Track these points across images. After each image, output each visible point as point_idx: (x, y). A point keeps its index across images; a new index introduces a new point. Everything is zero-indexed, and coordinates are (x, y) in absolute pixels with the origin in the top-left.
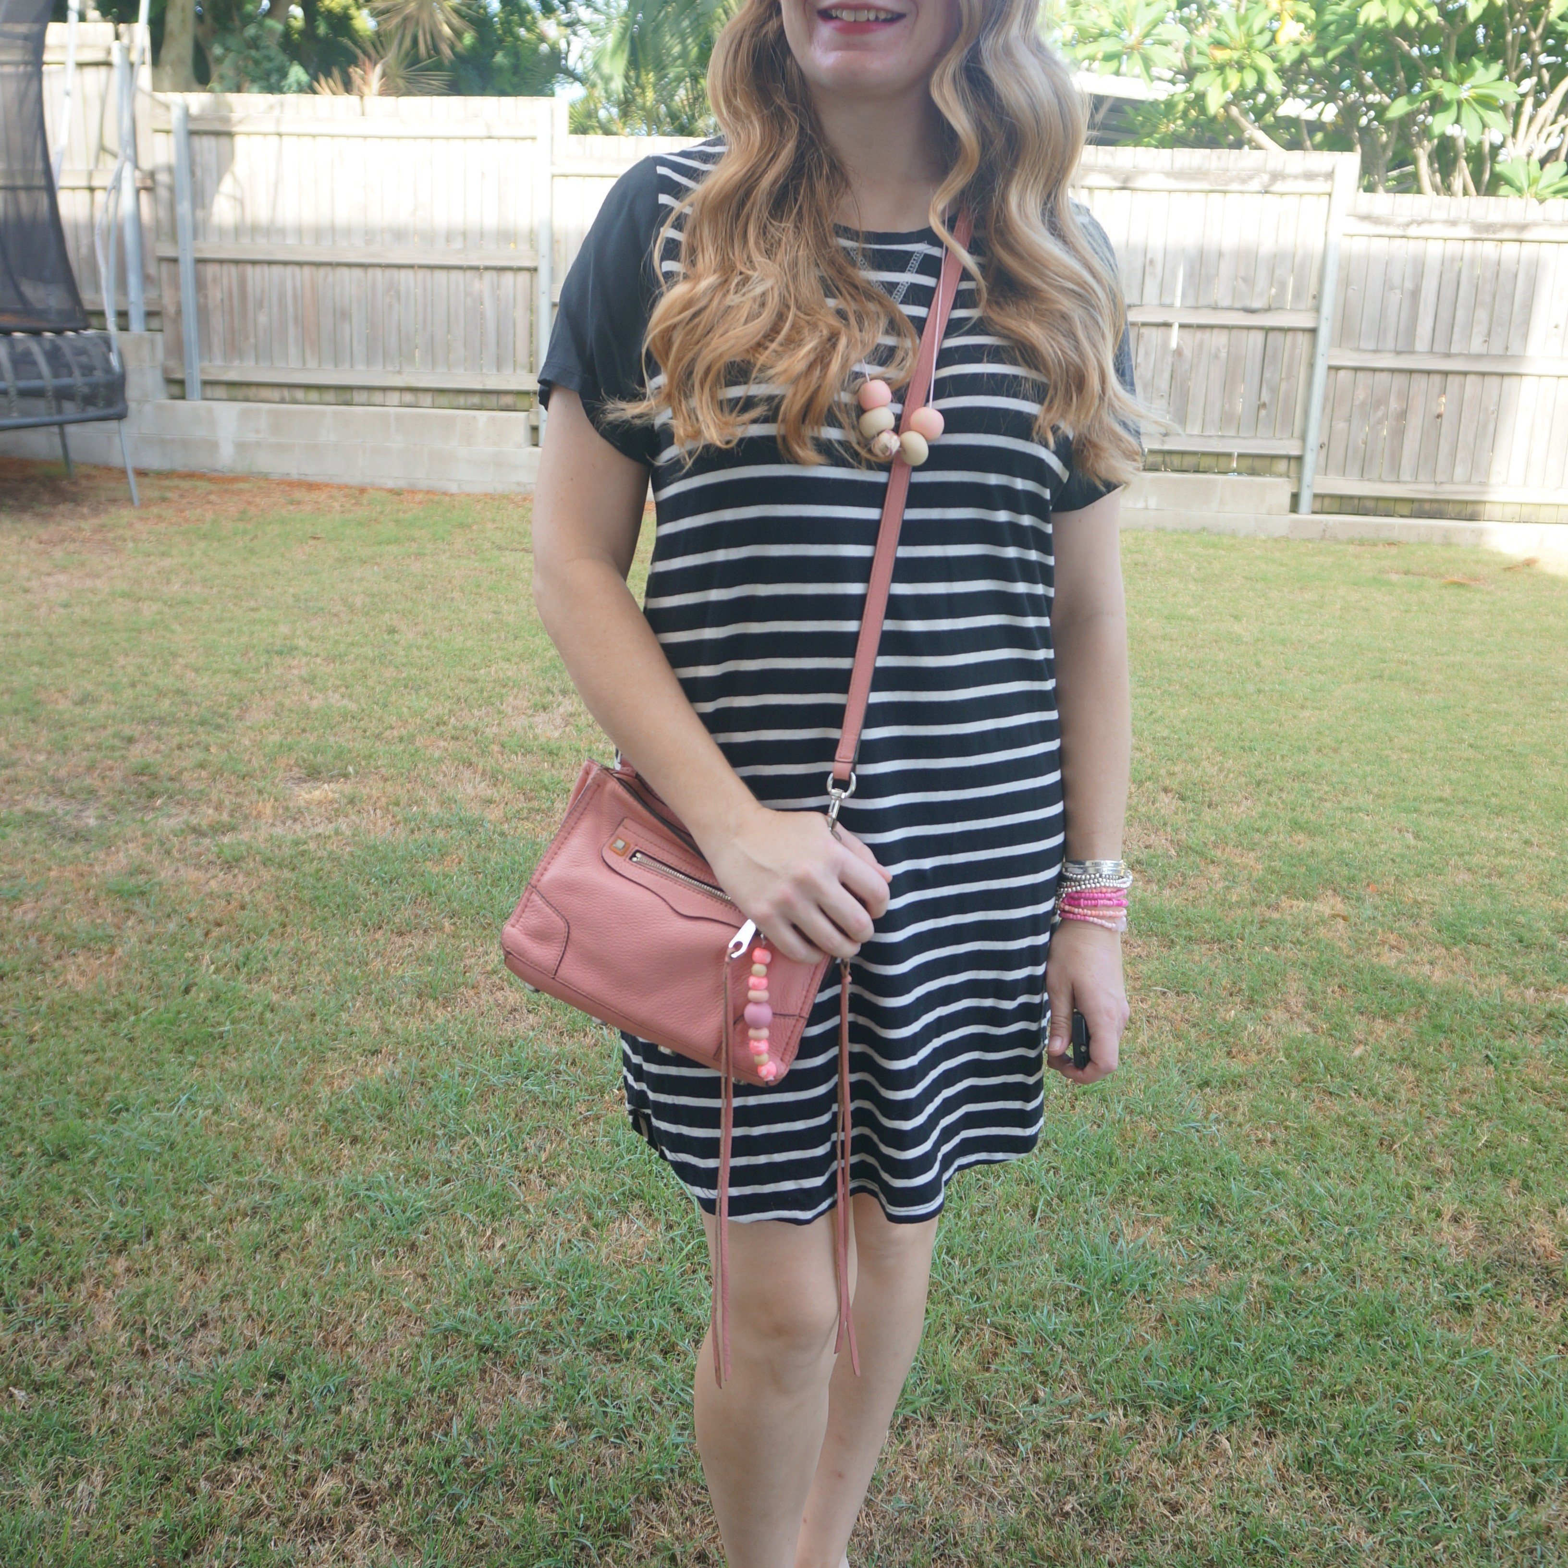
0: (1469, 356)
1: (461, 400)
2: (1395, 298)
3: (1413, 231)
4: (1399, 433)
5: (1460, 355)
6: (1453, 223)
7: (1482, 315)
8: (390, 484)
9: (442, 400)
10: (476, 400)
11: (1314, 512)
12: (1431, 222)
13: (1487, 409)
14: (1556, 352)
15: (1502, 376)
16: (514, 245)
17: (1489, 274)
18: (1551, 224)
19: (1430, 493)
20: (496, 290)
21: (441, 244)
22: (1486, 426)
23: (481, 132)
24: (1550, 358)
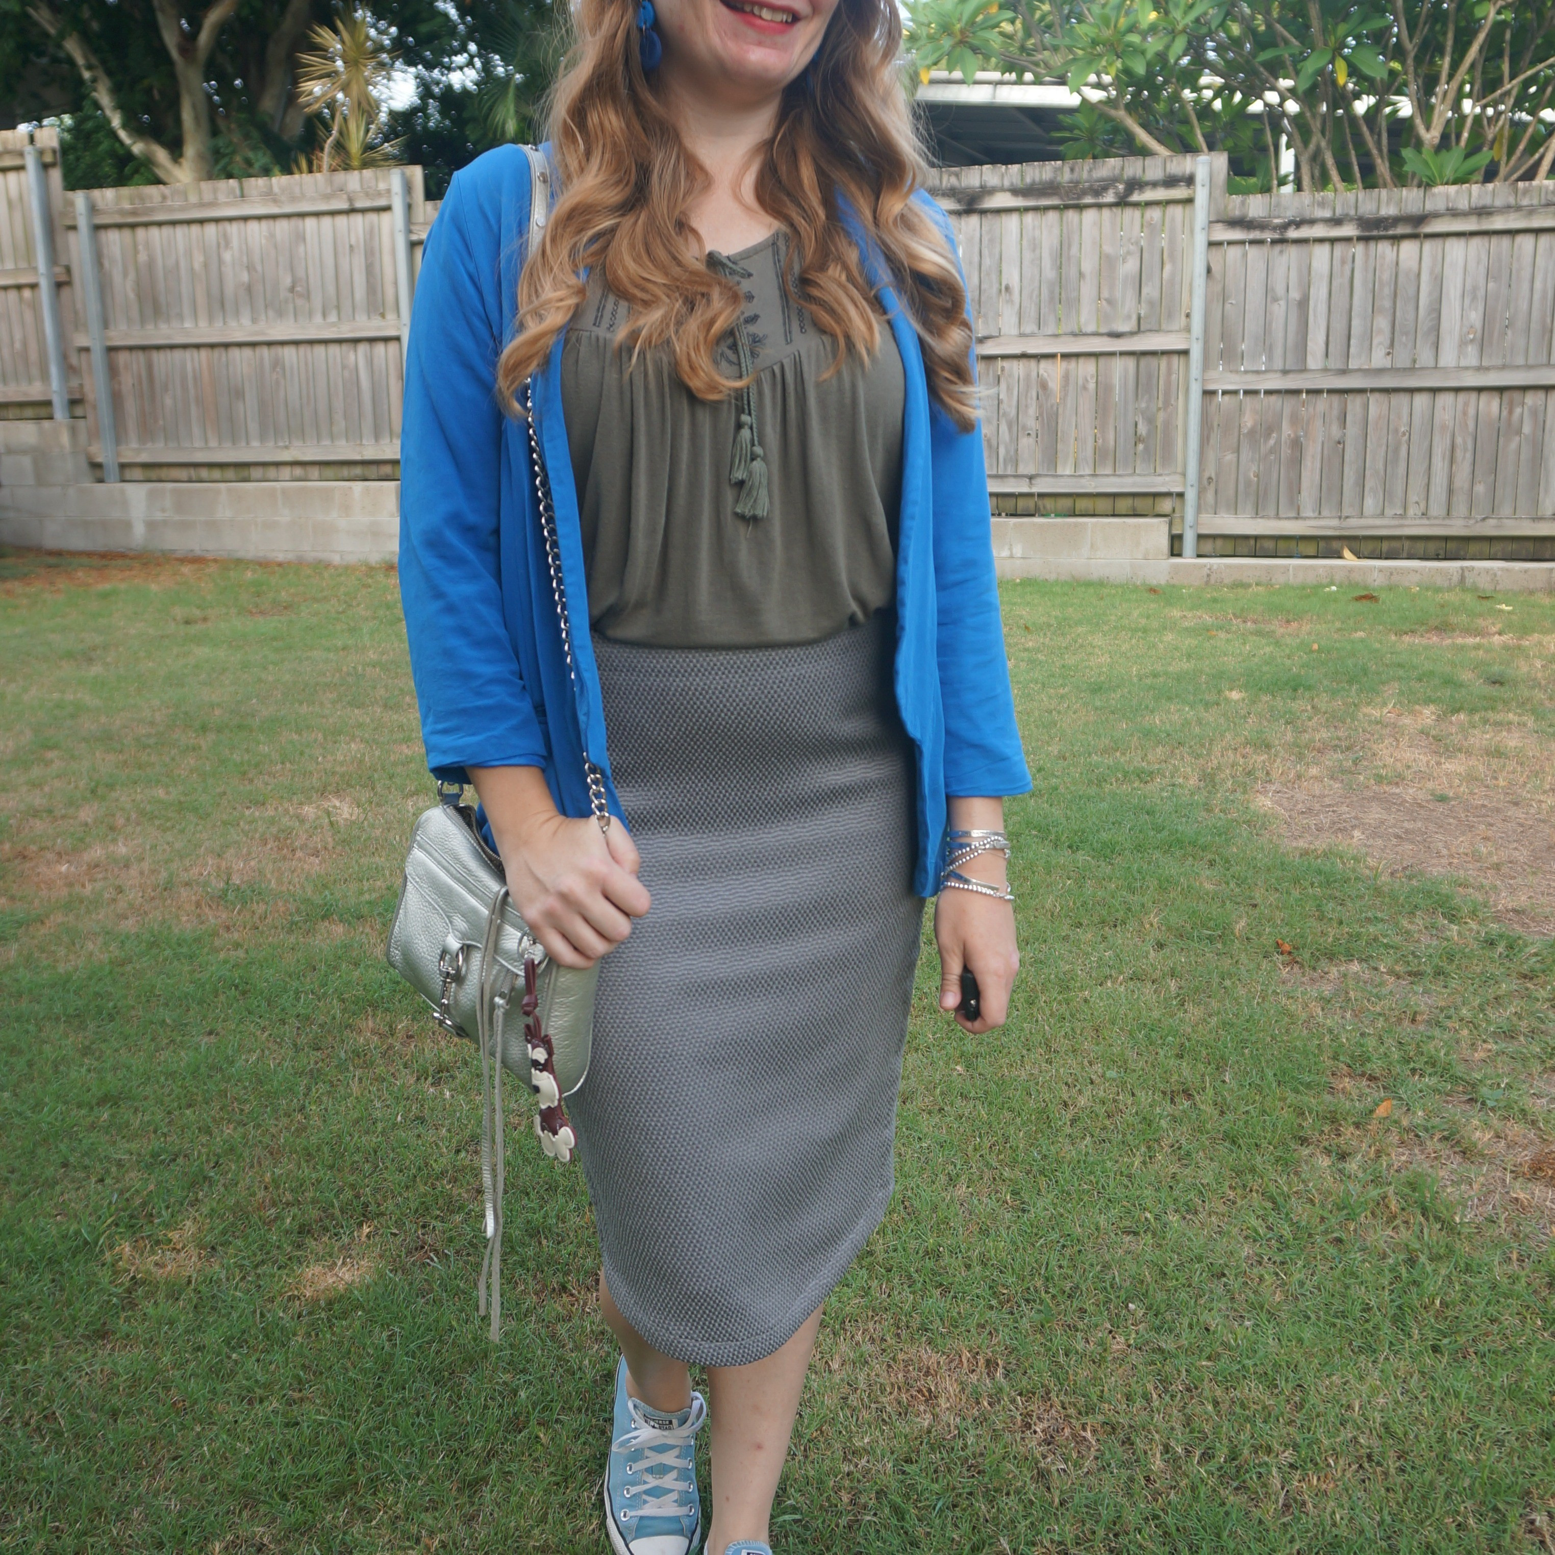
0: (1371, 371)
1: (345, 472)
2: (1279, 310)
3: (1292, 234)
4: (1297, 461)
5: (1360, 370)
6: (1336, 222)
7: (1382, 323)
8: (281, 557)
9: (329, 472)
10: (358, 471)
11: (1199, 556)
12: (1312, 222)
13: (1396, 430)
14: (1473, 361)
15: (1412, 391)
16: (383, 315)
17: (1386, 275)
18: (1454, 213)
19: (1334, 528)
20: (370, 362)
21: (318, 319)
22: (1397, 450)
23: (345, 206)
24: (1469, 368)
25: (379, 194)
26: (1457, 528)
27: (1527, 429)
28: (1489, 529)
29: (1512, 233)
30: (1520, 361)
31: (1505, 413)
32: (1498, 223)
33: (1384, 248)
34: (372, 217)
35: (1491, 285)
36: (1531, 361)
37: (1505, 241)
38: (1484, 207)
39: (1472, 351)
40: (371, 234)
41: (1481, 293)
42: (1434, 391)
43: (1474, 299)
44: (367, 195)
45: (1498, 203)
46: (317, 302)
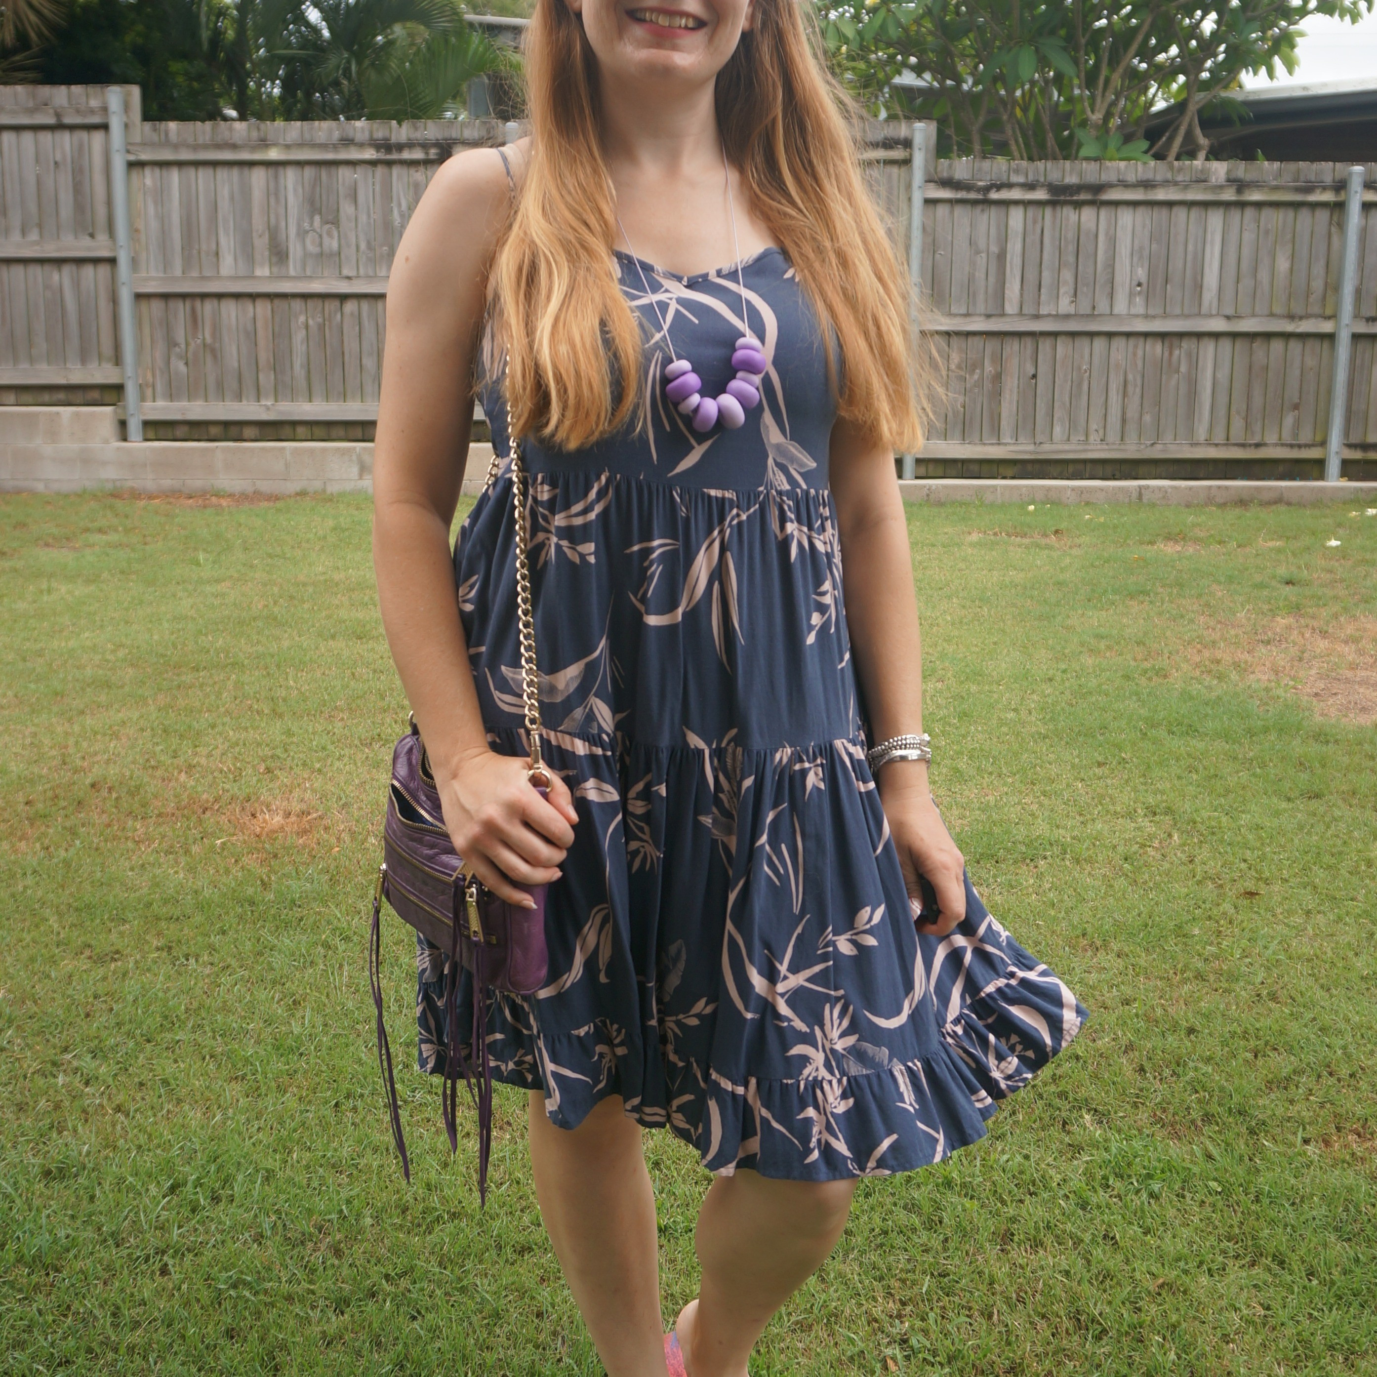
0: (1057, 317)
1: (46, 397)
2: (982, 260)
3: (994, 195)
4: (997, 394)
5: (1049, 315)
6: (1030, 186)
7: (1067, 275)
9: (27, 397)
10: (61, 396)
11: (917, 478)
12: (1010, 186)
13: (1079, 368)
14: (1141, 310)
15: (1092, 335)
16: (92, 236)
17: (1071, 235)
18: (1124, 185)
19: (1030, 453)
20: (77, 284)
21: (16, 236)
22: (1080, 385)
23: (51, 121)
24: (1137, 316)
25: (92, 112)
26: (1131, 450)
27: (1183, 368)
28: (1156, 453)
29: (1170, 204)
30: (1178, 310)
31: (1166, 354)
32: (1161, 195)
33: (1069, 211)
34: (84, 135)
35: (1154, 246)
36: (1186, 312)
37: (1164, 211)
38: (1148, 181)
39: (1139, 301)
40: (80, 150)
41: (1146, 253)
42: (1110, 335)
43: (1141, 257)
44: (78, 111)
45: (1159, 178)
46: (15, 219)
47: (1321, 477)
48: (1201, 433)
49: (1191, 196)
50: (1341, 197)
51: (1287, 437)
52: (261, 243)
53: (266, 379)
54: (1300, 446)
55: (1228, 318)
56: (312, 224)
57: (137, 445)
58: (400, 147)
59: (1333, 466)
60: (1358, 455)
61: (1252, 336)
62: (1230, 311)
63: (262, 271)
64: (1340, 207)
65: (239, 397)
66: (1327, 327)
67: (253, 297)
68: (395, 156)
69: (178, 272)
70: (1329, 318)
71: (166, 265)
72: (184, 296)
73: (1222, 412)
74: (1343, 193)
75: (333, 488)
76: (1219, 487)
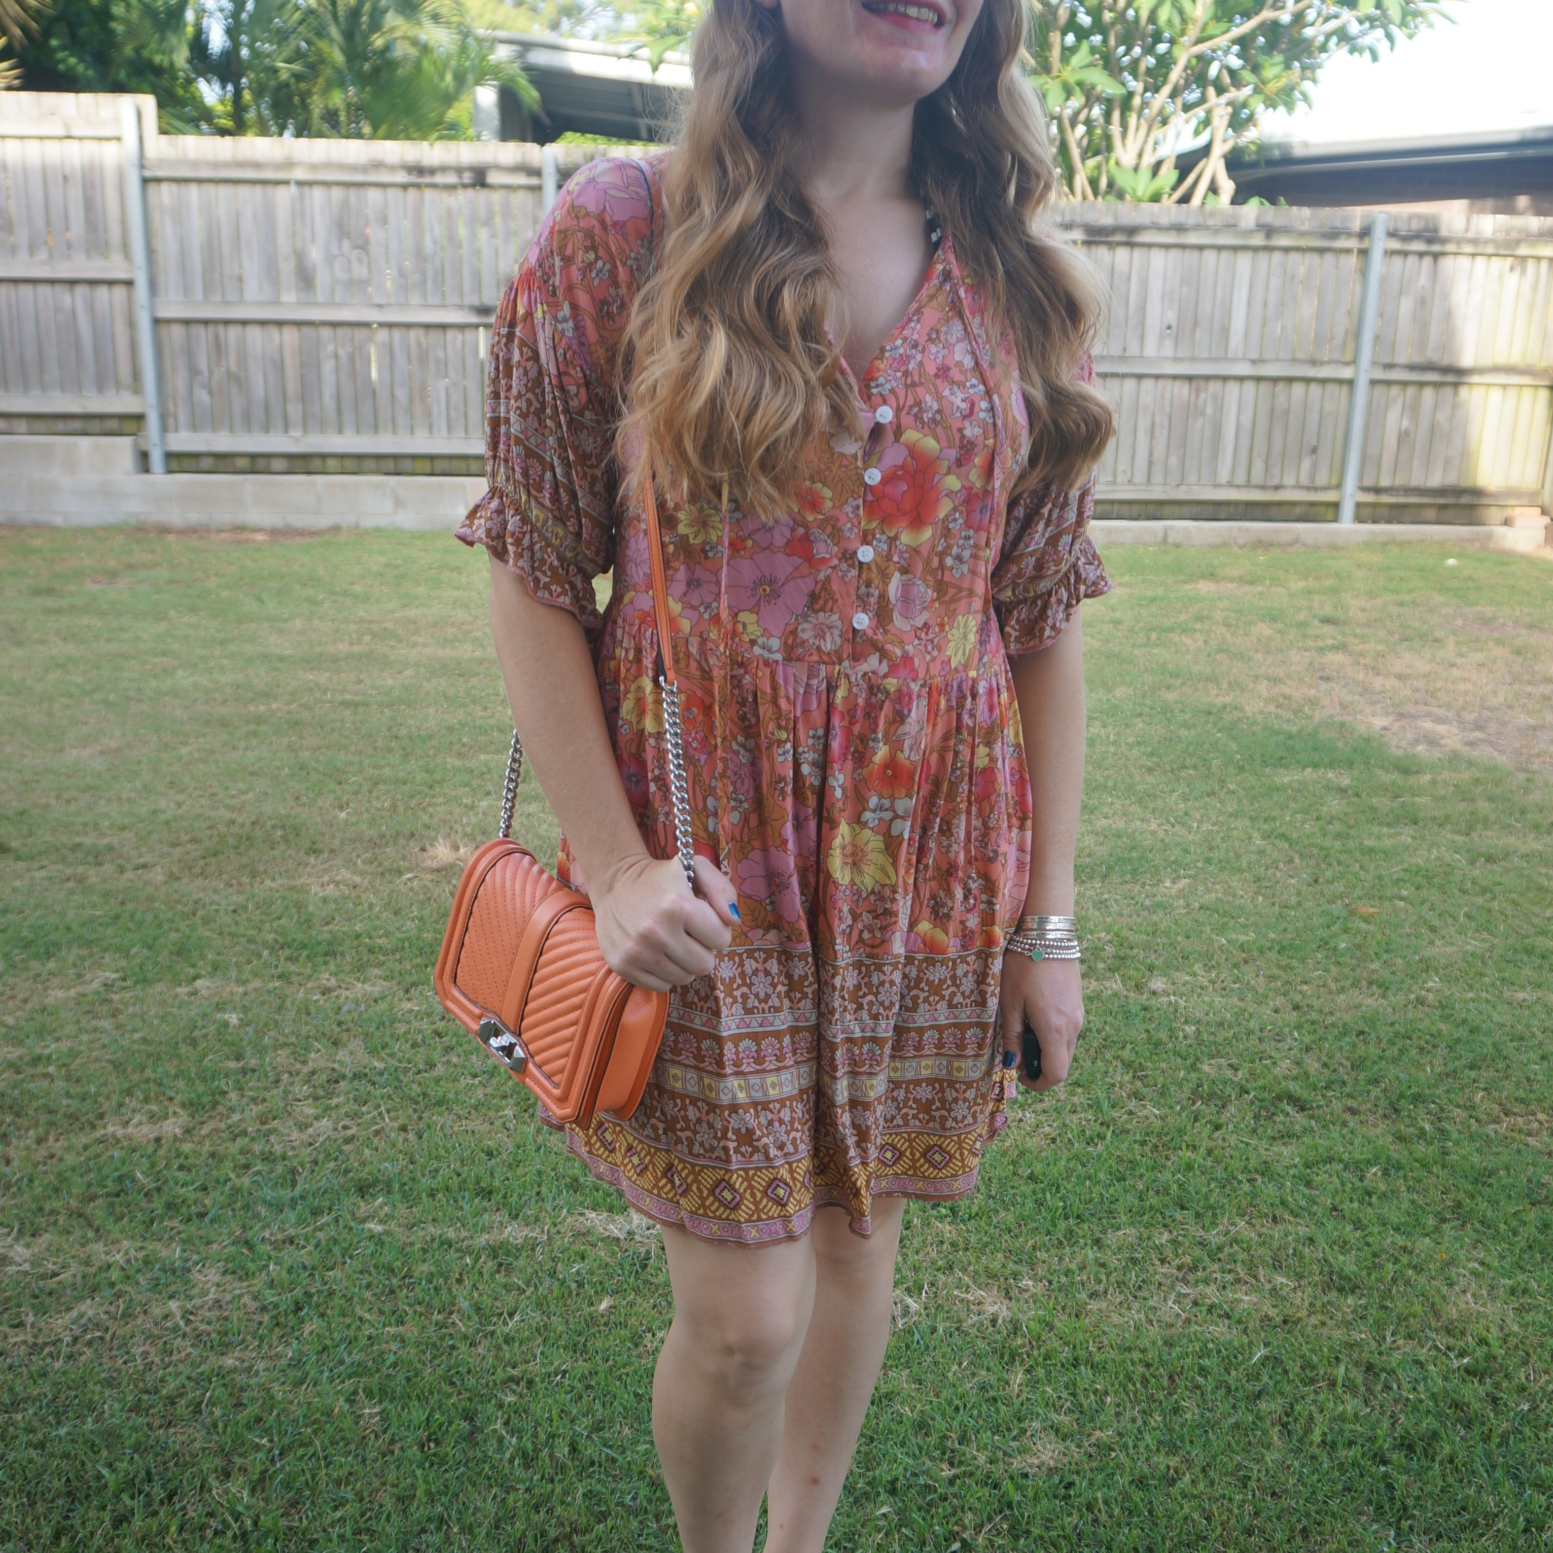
1: (61, 425)
6: (1067, 227)
9: (40, 425)
10: (77, 425)
14: (1170, 353)
15: (1122, 376)
16: (106, 256)
18: (1157, 227)
20: (91, 306)
21: (23, 255)
23: (61, 132)
24: (1166, 358)
25: (103, 123)
26: (1156, 493)
27: (1209, 411)
28: (1181, 494)
29: (1201, 248)
30: (1205, 354)
31: (1193, 397)
32: (1192, 239)
33: (1102, 252)
34: (94, 147)
35: (1184, 290)
36: (1213, 355)
37: (1195, 254)
38: (1180, 224)
39: (1169, 344)
40: (91, 164)
41: (1176, 296)
42: (1140, 377)
43: (1171, 300)
44: (88, 122)
46: (22, 236)
47: (1335, 520)
48: (1224, 475)
49: (1221, 240)
50: (1365, 244)
51: (1304, 480)
52: (287, 268)
53: (294, 410)
54: (1316, 489)
55: (1254, 362)
56: (340, 248)
57: (159, 478)
58: (432, 171)
59: (1348, 510)
60: (1370, 498)
61: (1275, 380)
62: (1255, 355)
63: (289, 297)
64: (1364, 253)
65: (266, 428)
66: (1347, 373)
67: (280, 324)
68: (427, 179)
69: (199, 295)
70: (1347, 364)
71: (186, 289)
72: (206, 322)
73: (1244, 455)
74: (1366, 240)
75: (368, 523)
76: (1240, 529)
